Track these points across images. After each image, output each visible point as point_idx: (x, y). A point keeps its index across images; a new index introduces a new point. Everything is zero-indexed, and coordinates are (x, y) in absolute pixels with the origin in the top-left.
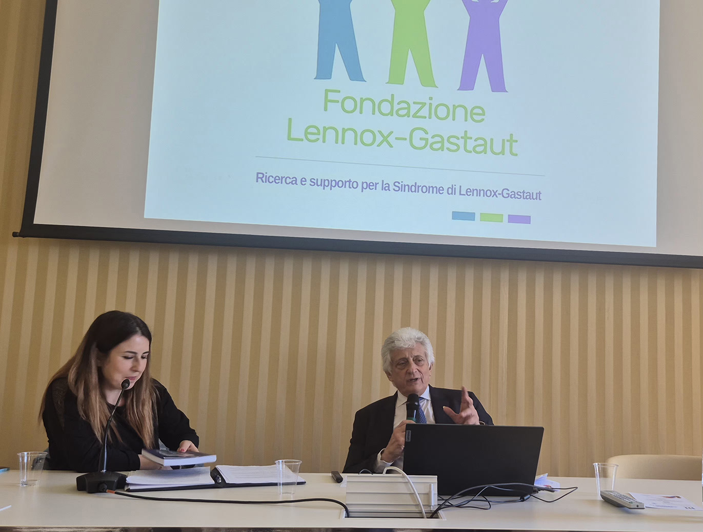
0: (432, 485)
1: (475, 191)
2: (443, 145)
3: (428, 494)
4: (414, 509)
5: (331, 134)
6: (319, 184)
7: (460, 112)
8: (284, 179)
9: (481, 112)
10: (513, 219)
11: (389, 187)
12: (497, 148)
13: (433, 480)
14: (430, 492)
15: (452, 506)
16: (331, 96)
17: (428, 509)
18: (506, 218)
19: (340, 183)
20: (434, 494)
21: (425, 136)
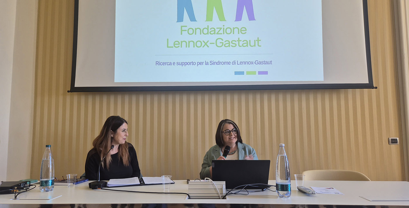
1: (244, 63)
2: (229, 45)
5: (184, 44)
6: (180, 64)
7: (236, 30)
8: (166, 63)
9: (245, 29)
10: (260, 73)
11: (208, 63)
12: (252, 44)
16: (183, 28)
18: (257, 73)
19: (189, 63)
21: (222, 41)
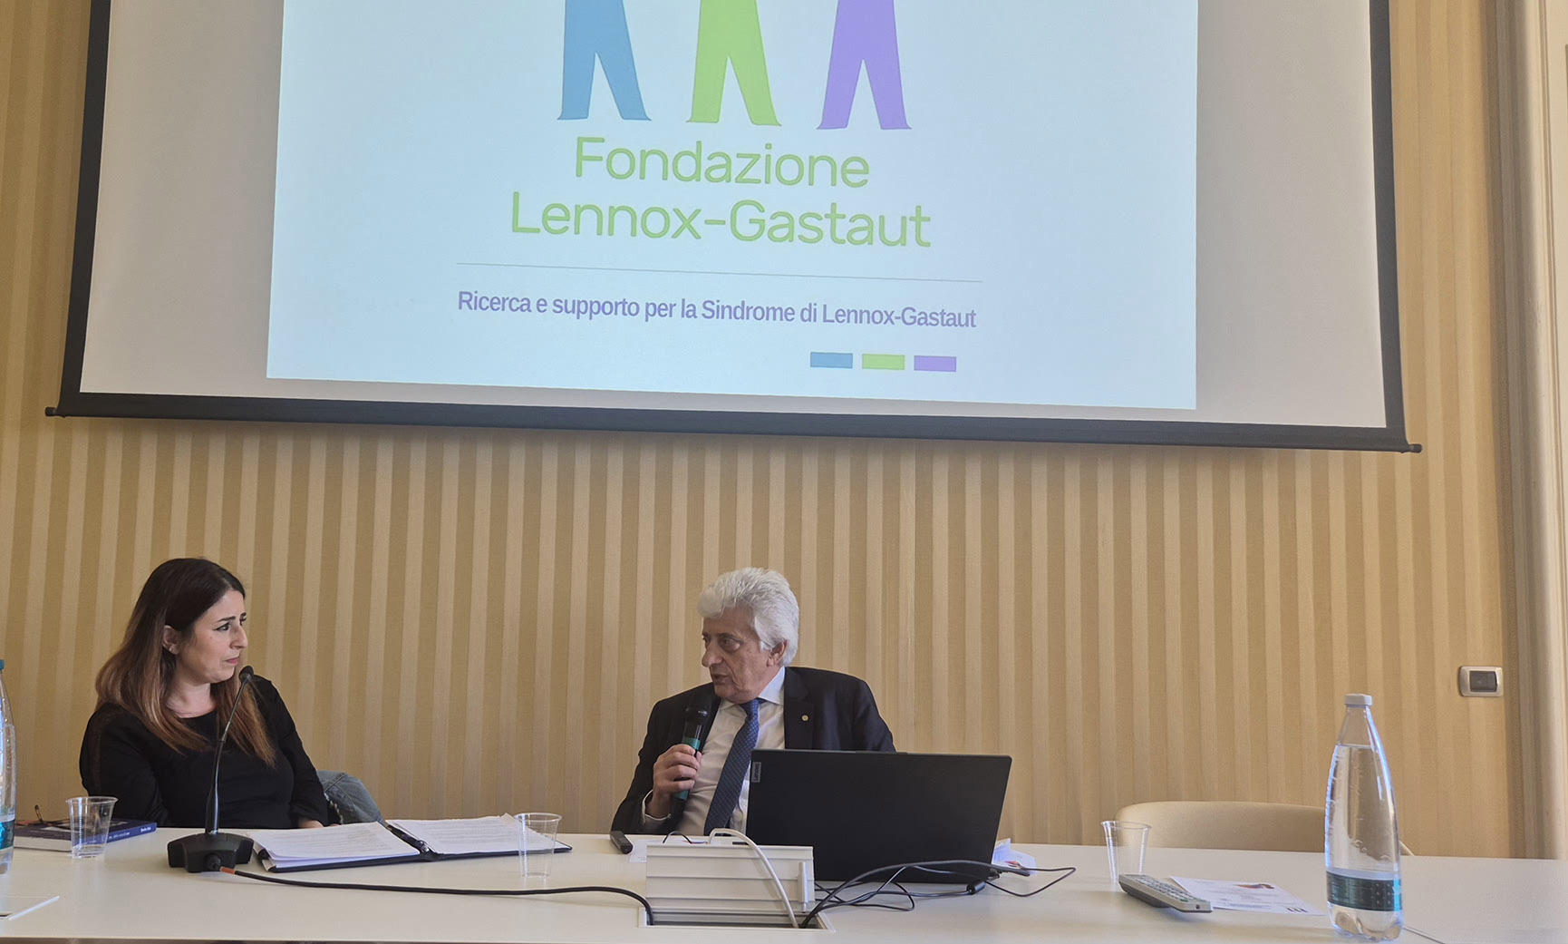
0: (804, 863)
1: (853, 314)
2: (791, 232)
3: (796, 881)
4: (773, 909)
5: (588, 218)
6: (570, 309)
7: (822, 169)
8: (507, 302)
9: (860, 167)
10: (924, 363)
11: (694, 310)
12: (892, 232)
13: (806, 854)
14: (801, 876)
15: (841, 902)
16: (588, 149)
17: (798, 909)
18: (910, 363)
19: (607, 306)
20: (808, 881)
21: (760, 216)
